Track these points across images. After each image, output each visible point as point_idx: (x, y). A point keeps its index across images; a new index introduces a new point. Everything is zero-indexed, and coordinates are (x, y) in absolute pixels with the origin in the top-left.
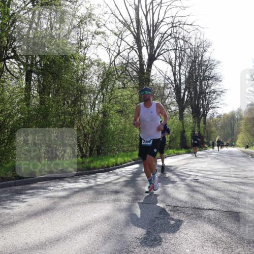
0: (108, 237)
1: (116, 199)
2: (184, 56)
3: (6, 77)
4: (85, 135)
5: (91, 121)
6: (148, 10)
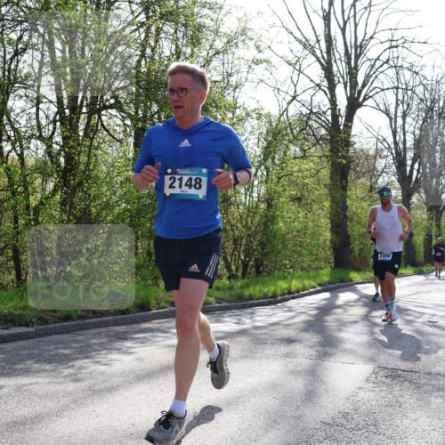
0: (274, 419)
1: (287, 354)
2: (412, 99)
3: (101, 141)
4: (235, 241)
5: (245, 216)
6: (346, 19)
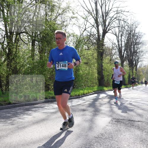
0: (79, 136)
1: (83, 114)
6: (102, 3)
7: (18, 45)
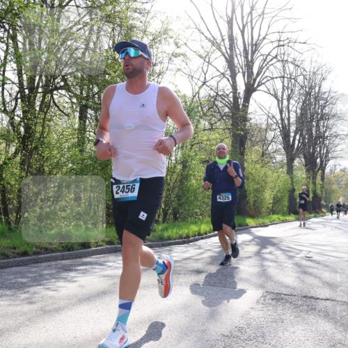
2: (295, 86)
3: (53, 114)
6: (245, 23)
7: (48, 116)
